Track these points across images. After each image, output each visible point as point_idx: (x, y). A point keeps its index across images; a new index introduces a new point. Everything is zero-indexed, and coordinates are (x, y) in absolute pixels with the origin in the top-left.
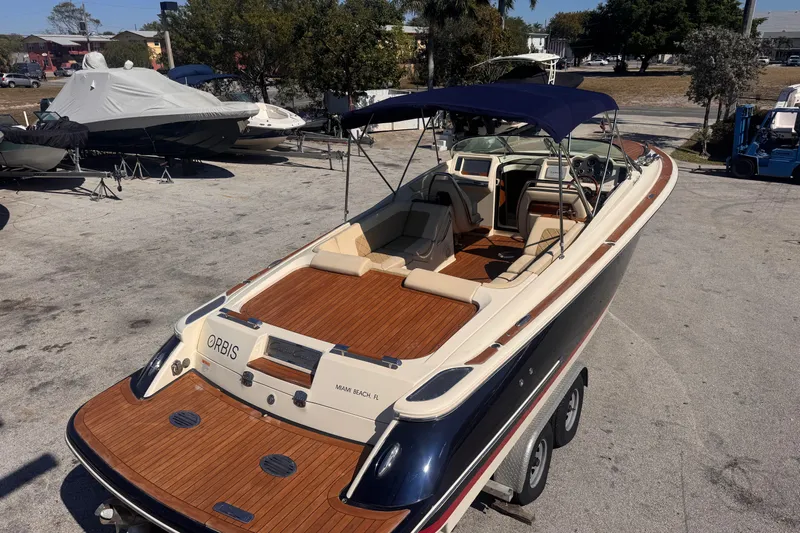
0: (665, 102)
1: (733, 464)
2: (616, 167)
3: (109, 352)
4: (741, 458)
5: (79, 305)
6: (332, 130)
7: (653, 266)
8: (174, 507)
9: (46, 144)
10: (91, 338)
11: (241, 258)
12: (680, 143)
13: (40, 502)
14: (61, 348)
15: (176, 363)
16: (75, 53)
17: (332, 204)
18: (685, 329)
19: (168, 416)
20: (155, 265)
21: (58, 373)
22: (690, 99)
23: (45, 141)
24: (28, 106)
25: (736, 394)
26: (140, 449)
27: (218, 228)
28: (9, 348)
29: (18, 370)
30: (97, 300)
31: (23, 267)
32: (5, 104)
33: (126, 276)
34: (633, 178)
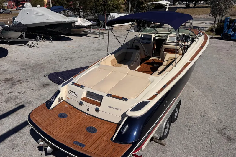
0: (201, 16)
1: (225, 128)
2: (191, 38)
3: (37, 94)
4: (228, 126)
5: (28, 79)
6: (100, 26)
7: (199, 68)
8: (61, 142)
9: (15, 31)
10: (32, 89)
11: (75, 65)
12: (207, 29)
13: (20, 138)
14: (23, 93)
15: (59, 98)
16: (22, 2)
17: (101, 49)
18: (209, 87)
19: (58, 114)
20: (49, 68)
21: (23, 100)
22: (210, 15)
23: (15, 30)
24: (9, 19)
25: (226, 107)
26: (50, 124)
27: (67, 56)
28: (8, 92)
29: (11, 99)
30: (33, 78)
31: (11, 68)
32: (2, 19)
33: (41, 71)
34: (197, 41)
